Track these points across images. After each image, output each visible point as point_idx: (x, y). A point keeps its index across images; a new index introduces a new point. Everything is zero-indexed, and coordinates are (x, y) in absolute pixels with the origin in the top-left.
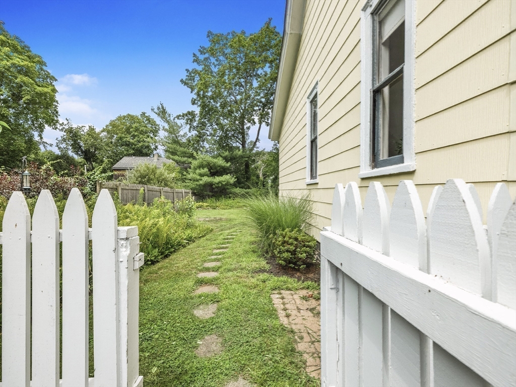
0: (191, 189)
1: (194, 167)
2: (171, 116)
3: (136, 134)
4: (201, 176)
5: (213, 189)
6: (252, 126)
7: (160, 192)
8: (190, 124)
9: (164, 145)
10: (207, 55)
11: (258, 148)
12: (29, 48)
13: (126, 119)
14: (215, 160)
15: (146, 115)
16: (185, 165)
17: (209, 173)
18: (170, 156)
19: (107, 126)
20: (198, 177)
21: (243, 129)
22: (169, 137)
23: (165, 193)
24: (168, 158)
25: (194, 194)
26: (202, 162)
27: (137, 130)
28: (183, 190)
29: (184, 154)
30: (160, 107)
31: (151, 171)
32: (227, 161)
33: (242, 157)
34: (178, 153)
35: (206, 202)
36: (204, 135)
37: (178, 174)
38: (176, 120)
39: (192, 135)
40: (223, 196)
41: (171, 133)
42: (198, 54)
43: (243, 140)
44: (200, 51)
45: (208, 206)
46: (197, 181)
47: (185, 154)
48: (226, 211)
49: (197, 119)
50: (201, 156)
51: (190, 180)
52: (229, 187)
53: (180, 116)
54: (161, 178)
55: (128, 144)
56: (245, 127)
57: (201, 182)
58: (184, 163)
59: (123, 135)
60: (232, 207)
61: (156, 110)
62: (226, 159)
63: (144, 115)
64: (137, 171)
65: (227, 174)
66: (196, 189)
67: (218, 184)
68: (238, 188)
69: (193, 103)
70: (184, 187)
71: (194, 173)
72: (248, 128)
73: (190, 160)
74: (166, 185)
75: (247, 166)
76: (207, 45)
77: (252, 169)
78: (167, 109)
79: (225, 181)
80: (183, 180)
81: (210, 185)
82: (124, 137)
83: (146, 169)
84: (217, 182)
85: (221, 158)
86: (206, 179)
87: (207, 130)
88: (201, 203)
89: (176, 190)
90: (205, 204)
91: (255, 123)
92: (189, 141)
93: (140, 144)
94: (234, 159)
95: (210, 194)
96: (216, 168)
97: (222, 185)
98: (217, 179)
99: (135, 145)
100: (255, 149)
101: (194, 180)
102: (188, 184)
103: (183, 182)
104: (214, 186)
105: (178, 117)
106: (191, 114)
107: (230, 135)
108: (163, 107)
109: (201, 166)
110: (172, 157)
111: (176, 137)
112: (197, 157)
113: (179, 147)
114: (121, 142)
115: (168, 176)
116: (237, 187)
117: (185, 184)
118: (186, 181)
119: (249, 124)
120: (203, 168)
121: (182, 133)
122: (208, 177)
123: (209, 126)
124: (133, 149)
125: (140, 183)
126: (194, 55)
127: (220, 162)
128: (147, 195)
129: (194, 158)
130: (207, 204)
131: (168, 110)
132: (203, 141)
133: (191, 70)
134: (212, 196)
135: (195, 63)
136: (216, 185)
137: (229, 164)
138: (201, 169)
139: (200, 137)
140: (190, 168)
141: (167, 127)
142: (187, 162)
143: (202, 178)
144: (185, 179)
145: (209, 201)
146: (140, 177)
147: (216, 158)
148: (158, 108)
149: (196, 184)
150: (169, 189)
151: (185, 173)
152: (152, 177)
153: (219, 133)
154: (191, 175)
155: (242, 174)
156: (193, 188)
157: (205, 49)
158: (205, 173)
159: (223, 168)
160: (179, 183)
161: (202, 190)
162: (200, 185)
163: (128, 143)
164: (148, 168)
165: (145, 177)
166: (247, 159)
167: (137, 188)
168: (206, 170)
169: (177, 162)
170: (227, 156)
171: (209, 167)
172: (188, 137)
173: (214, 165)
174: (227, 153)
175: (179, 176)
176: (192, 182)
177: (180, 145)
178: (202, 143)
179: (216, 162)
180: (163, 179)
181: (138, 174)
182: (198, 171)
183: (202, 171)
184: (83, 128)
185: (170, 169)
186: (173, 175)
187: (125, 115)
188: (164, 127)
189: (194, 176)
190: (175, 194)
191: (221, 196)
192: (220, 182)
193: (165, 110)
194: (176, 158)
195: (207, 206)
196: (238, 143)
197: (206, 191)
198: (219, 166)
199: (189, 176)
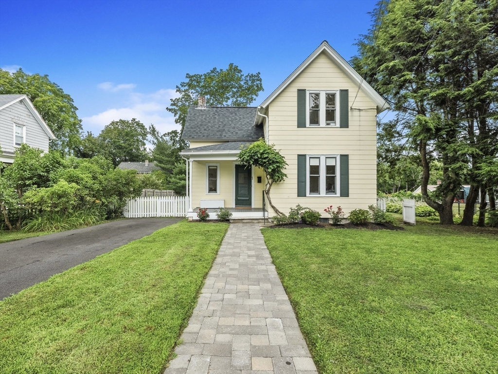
0: (173, 190)
1: (176, 173)
2: (159, 134)
10: (187, 88)
12: (62, 90)
19: (102, 132)
20: (178, 181)
25: (175, 192)
26: (181, 170)
28: (167, 190)
30: (151, 127)
34: (164, 162)
42: (180, 86)
44: (181, 84)
46: (177, 183)
47: (170, 162)
49: (179, 136)
50: (180, 165)
53: (166, 134)
57: (179, 185)
58: (168, 169)
63: (135, 120)
66: (177, 189)
69: (177, 122)
70: (168, 188)
71: (175, 178)
73: (173, 167)
74: (156, 188)
76: (187, 81)
86: (183, 182)
89: (163, 190)
101: (175, 183)
102: (171, 186)
105: (164, 135)
106: (175, 132)
108: (153, 128)
109: (180, 173)
110: (159, 164)
112: (177, 166)
113: (164, 157)
115: (158, 182)
117: (168, 186)
118: (170, 183)
126: (177, 87)
131: (157, 129)
133: (174, 99)
135: (178, 92)
140: (172, 174)
149: (177, 186)
150: (158, 190)
151: (169, 178)
154: (173, 179)
156: (174, 188)
157: (185, 83)
160: (165, 185)
161: (181, 190)
169: (163, 169)
176: (173, 184)
180: (155, 184)
182: (178, 176)
183: (181, 176)
184: (83, 133)
188: (153, 142)
189: (175, 180)
190: (162, 193)
194: (163, 165)
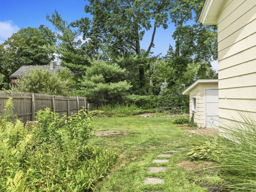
0: (86, 96)
1: (89, 74)
2: (66, 23)
3: (35, 45)
4: (96, 83)
5: (108, 95)
6: (147, 30)
7: (52, 100)
8: (84, 32)
9: (58, 53)
11: (152, 53)
13: (27, 31)
14: (110, 66)
15: (44, 27)
16: (80, 72)
17: (103, 79)
18: (65, 63)
19: (9, 39)
20: (93, 84)
21: (137, 34)
22: (63, 44)
23: (57, 101)
24: (63, 65)
25: (89, 101)
26: (97, 69)
27: (35, 41)
28: (77, 97)
29: (78, 61)
30: (55, 15)
31: (43, 77)
32: (122, 67)
33: (137, 62)
34: (73, 60)
35: (101, 110)
36: (98, 42)
37: (72, 81)
38: (71, 28)
39: (86, 42)
40: (118, 103)
41: (65, 40)
43: (137, 45)
45: (104, 113)
46: (92, 87)
47: (80, 60)
48: (123, 119)
49: (91, 26)
50: (96, 62)
51: (85, 87)
52: (123, 93)
53: (74, 23)
54: (53, 85)
55: (28, 55)
56: (139, 32)
57: (96, 89)
58: (78, 70)
59: (23, 47)
60: (128, 115)
61: (51, 18)
62: (121, 65)
63: (43, 27)
64: (27, 78)
65: (123, 80)
66: (91, 96)
67: (113, 90)
68: (133, 95)
69: (87, 11)
70: (79, 94)
71: (89, 79)
72: (143, 33)
73: (85, 67)
74: (59, 92)
75: (142, 72)
77: (147, 76)
78: (61, 17)
79: (120, 88)
80: (78, 87)
81: (105, 92)
82: (24, 49)
83: (37, 75)
84: (112, 89)
85: (116, 64)
86: (101, 86)
87: (101, 37)
88: (96, 111)
89: (70, 97)
90: (100, 111)
91: (150, 26)
92: (84, 49)
93: (38, 55)
94: (129, 64)
95: (105, 101)
96: (110, 74)
97: (118, 91)
98: (112, 86)
99: (33, 55)
100: (150, 54)
101: (89, 87)
102: (83, 91)
103: (77, 89)
104: (109, 93)
105: (72, 25)
106: (86, 21)
107: (124, 40)
108: (57, 15)
109: (96, 73)
110: (66, 64)
111: (71, 44)
112: (92, 63)
113: (73, 53)
114: (22, 53)
115: (61, 82)
116: (131, 94)
117: (79, 91)
118: (81, 88)
119: (143, 29)
120: (98, 74)
121: (76, 40)
122: (103, 83)
123: (103, 33)
124: (32, 59)
125: (31, 90)
127: (116, 68)
128: (34, 104)
129: (89, 64)
130: (102, 112)
132: (97, 48)
134: (107, 103)
136: (112, 92)
137: (124, 70)
138: (96, 75)
139: (94, 44)
140: (85, 75)
141: (61, 34)
142: (81, 69)
143: (97, 85)
144: (80, 86)
145: (104, 108)
146: (31, 84)
147: (111, 64)
148: (53, 16)
149: (91, 91)
150: (62, 97)
151: (79, 80)
152: (44, 84)
153: (114, 39)
154: (86, 81)
155: (137, 80)
156: (88, 95)
158: (100, 79)
159: (117, 75)
160: (74, 90)
161: (97, 97)
162: (95, 92)
163: (27, 53)
164: (39, 74)
165: (37, 84)
166: (142, 65)
167: (23, 97)
168: (101, 76)
169: (72, 69)
170: (122, 62)
171: (104, 73)
172: (82, 44)
173: (109, 71)
174: (121, 59)
175: (73, 83)
176: (86, 89)
177: (75, 52)
178: (96, 50)
179: (110, 68)
180: (56, 86)
181: (28, 81)
182: (93, 78)
183: (97, 77)
185: (64, 76)
186: (67, 82)
187: (26, 28)
188: (58, 35)
189: (89, 82)
190: (68, 102)
191: (116, 103)
192: (115, 89)
193: (59, 18)
194: (71, 65)
195: (102, 114)
196: (132, 49)
197: (101, 98)
198: (114, 73)
199: (84, 83)
